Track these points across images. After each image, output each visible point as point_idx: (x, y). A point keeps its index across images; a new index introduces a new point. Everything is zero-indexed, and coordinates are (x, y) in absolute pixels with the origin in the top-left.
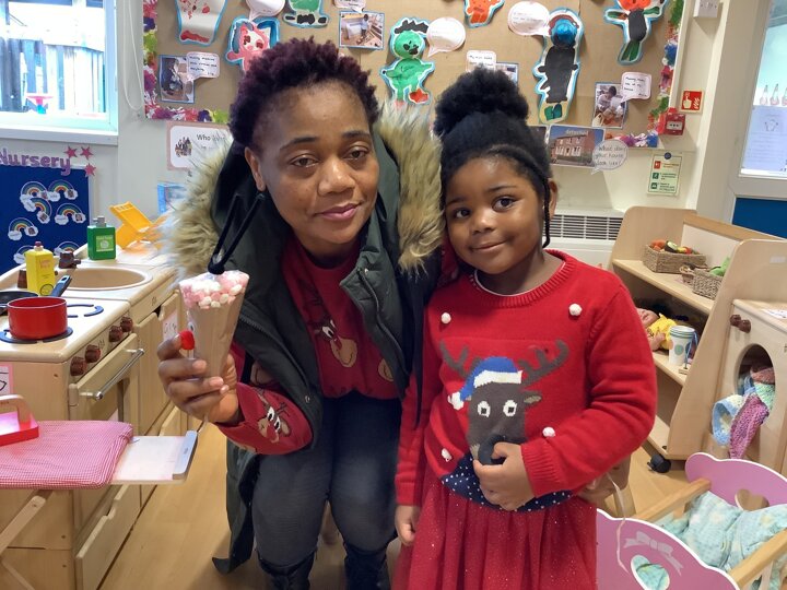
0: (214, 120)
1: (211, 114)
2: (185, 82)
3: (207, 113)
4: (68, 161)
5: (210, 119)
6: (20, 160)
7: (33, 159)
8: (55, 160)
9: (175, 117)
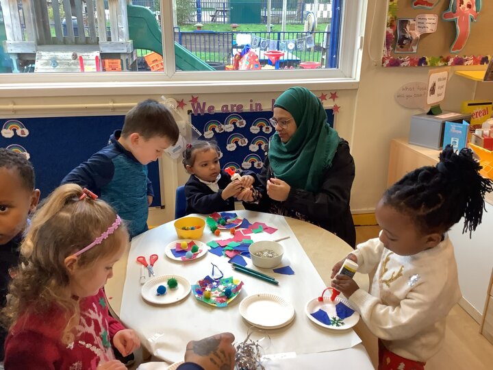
0: (429, 64)
1: (427, 60)
2: (414, 38)
5: (426, 63)
9: (402, 64)
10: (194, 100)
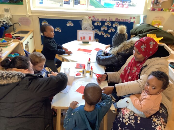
0: (164, 11)
1: (164, 9)
2: (160, 3)
3: (163, 9)
4: (130, 20)
5: (163, 10)
6: (120, 20)
7: (123, 20)
8: (128, 20)
9: (156, 10)
10: (93, 17)
